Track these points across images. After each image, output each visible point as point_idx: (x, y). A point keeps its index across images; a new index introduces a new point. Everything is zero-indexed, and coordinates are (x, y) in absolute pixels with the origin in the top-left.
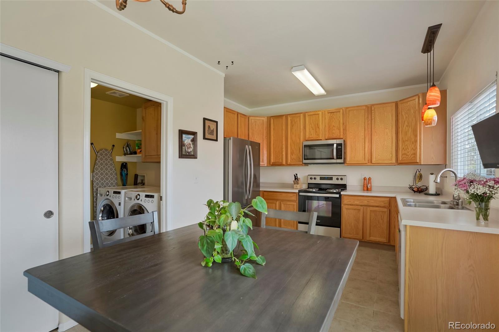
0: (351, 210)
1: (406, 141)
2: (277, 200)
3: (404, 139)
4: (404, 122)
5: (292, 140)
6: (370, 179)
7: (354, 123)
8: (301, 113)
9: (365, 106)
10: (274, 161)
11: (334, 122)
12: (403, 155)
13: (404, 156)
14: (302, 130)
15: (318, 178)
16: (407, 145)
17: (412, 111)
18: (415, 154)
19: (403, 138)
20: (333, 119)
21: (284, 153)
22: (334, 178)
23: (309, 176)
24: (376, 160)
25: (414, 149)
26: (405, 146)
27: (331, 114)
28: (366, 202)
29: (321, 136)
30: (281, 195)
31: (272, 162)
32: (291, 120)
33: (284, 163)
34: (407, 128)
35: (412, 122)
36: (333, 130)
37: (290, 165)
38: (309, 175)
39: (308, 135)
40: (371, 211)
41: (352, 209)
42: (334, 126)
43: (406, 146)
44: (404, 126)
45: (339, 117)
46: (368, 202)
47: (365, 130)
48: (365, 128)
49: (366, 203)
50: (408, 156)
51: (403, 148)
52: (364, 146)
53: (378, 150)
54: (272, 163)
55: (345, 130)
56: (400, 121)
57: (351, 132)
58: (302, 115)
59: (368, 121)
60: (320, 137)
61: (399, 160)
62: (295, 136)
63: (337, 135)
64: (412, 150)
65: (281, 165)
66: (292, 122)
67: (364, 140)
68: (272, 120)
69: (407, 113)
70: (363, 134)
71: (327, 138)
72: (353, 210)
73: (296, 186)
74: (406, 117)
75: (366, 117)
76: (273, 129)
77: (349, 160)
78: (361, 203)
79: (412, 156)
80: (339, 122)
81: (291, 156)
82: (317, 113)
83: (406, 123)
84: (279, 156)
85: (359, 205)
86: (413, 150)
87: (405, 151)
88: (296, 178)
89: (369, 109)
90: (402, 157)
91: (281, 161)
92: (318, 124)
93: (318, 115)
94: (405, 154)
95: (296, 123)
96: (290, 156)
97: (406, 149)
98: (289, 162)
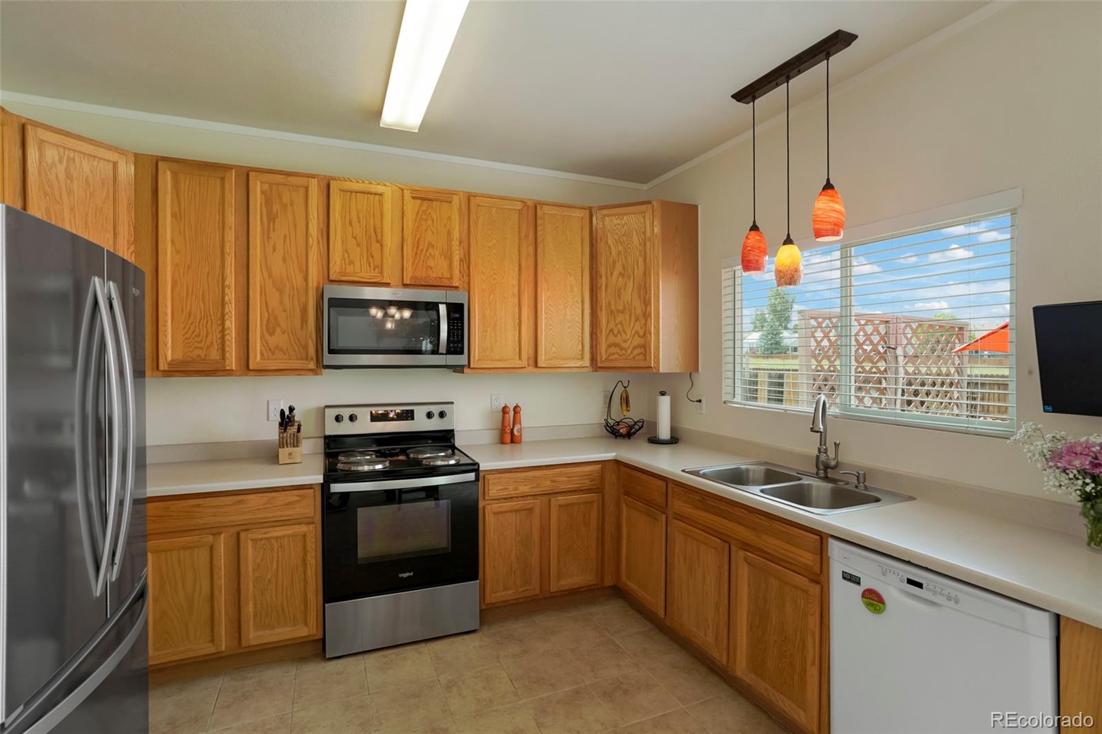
0: (508, 514)
1: (618, 311)
2: (216, 531)
3: (613, 307)
4: (614, 263)
5: (270, 276)
6: (516, 409)
7: (490, 244)
8: (312, 176)
9: (523, 202)
10: (180, 356)
11: (433, 232)
12: (609, 346)
13: (613, 350)
14: (315, 240)
15: (364, 415)
16: (621, 323)
17: (635, 239)
18: (645, 347)
19: (609, 304)
20: (430, 222)
21: (231, 324)
22: (420, 413)
23: (327, 410)
24: (547, 357)
25: (641, 333)
26: (616, 325)
27: (421, 204)
28: (548, 483)
29: (387, 271)
30: (240, 502)
31: (169, 358)
32: (263, 192)
33: (232, 361)
34: (620, 278)
35: (635, 266)
36: (428, 258)
37: (261, 372)
38: (327, 407)
39: (338, 262)
40: (560, 506)
41: (511, 511)
42: (430, 245)
43: (619, 326)
44: (612, 274)
45: (449, 218)
46: (553, 481)
47: (520, 270)
48: (520, 265)
49: (547, 485)
50: (624, 351)
51: (612, 331)
52: (517, 316)
53: (551, 329)
54: (170, 364)
55: (466, 260)
56: (603, 259)
57: (482, 272)
58: (313, 184)
59: (528, 247)
60: (385, 274)
61: (601, 358)
62: (284, 260)
63: (442, 274)
64: (636, 335)
65: (215, 371)
66: (268, 202)
67: (517, 300)
68: (169, 174)
69: (621, 243)
70: (515, 282)
71: (408, 283)
72: (514, 513)
73: (290, 454)
74: (620, 253)
75: (523, 234)
76: (174, 215)
77: (477, 358)
78: (536, 490)
79: (636, 352)
80: (449, 233)
81: (267, 335)
82: (374, 188)
83: (619, 268)
84: (203, 333)
85: (527, 496)
86: (639, 336)
87: (616, 336)
88: (286, 420)
89: (532, 213)
90: (606, 351)
91: (214, 354)
92: (379, 231)
93: (377, 197)
94: (615, 345)
95: (289, 208)
96: (262, 337)
97: (619, 332)
98: (256, 360)
